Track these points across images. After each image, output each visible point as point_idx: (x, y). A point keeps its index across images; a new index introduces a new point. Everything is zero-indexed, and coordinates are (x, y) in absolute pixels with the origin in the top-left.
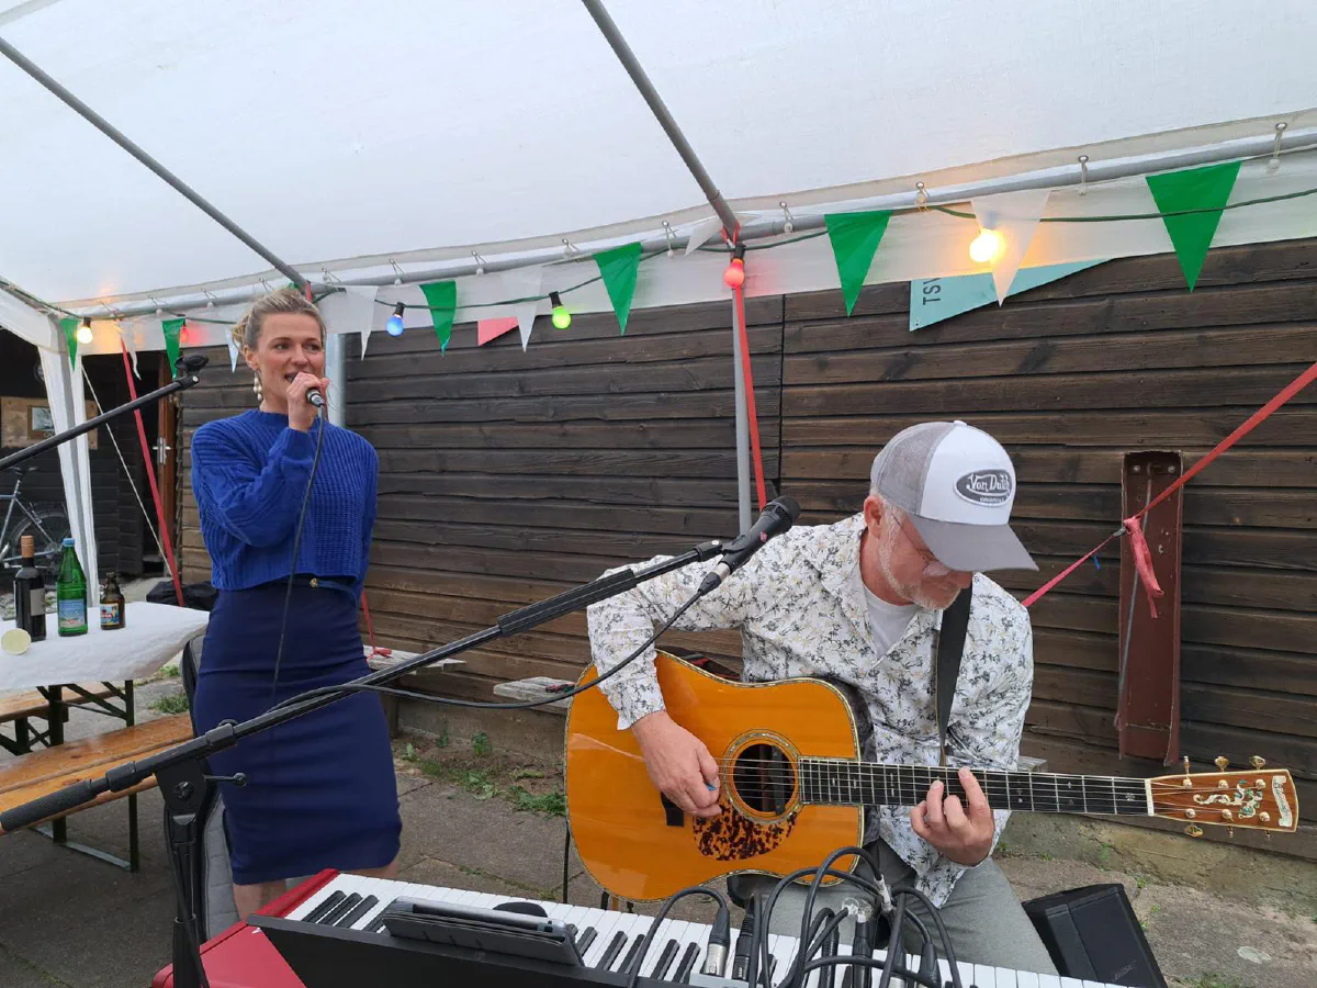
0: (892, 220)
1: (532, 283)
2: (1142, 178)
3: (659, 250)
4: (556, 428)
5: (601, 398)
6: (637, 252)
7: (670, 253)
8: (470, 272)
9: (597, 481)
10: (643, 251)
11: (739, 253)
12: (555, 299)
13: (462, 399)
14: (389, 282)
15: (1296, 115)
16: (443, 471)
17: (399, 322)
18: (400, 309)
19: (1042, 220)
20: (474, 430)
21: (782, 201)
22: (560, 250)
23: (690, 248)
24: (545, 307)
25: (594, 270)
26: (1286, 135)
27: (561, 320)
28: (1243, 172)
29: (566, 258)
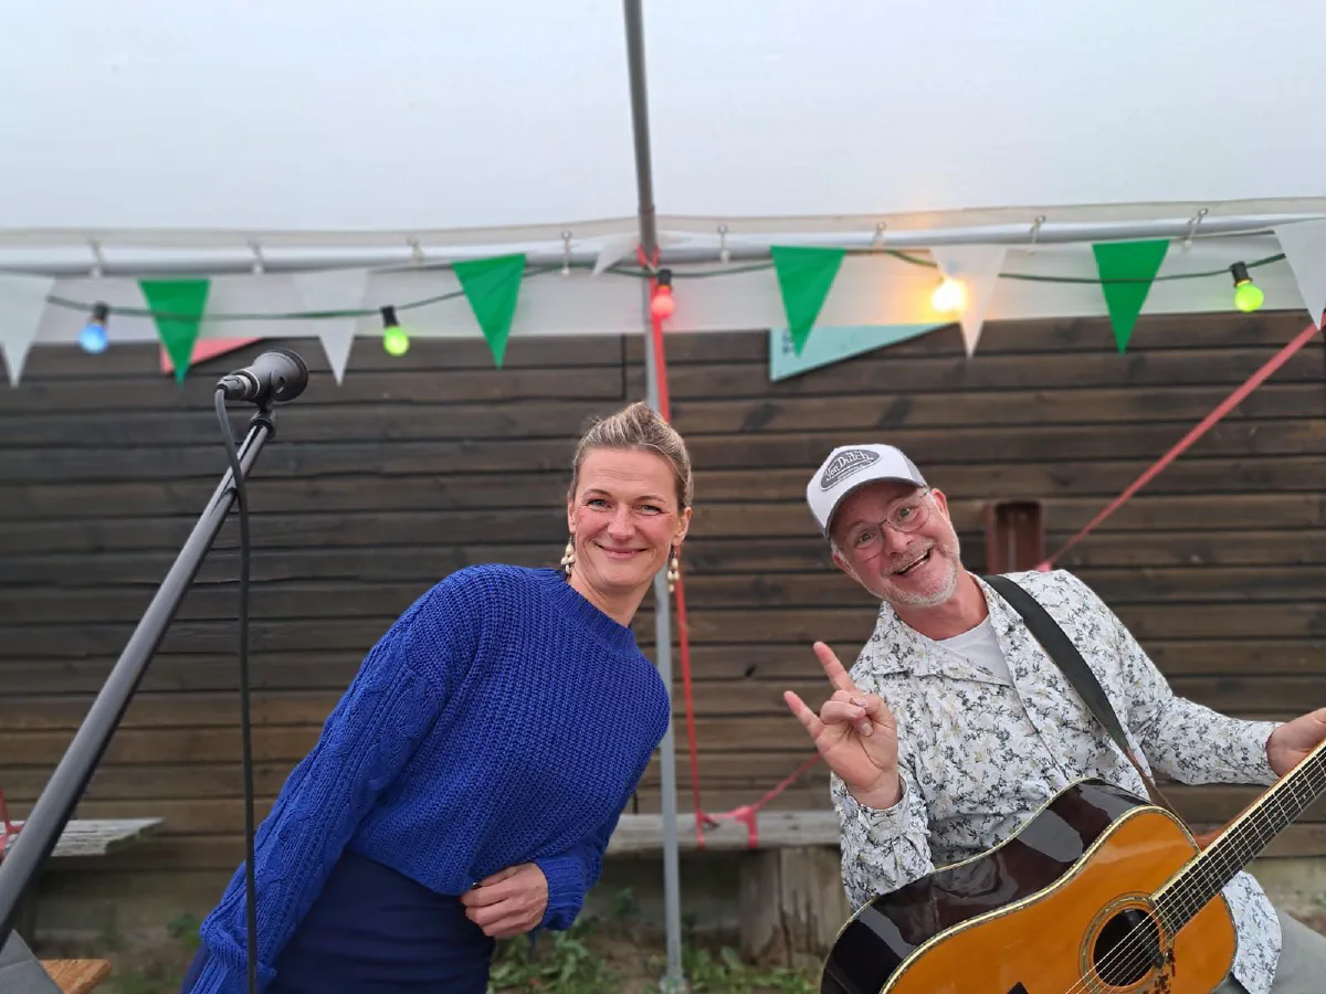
0: (847, 261)
1: (352, 291)
2: (1087, 246)
3: (550, 266)
4: (302, 485)
5: (373, 447)
6: (523, 267)
7: (566, 271)
8: (243, 269)
9: (372, 552)
10: (528, 265)
11: (663, 279)
12: (389, 316)
13: (132, 446)
14: (82, 272)
15: (1218, 204)
16: (99, 550)
17: (102, 332)
18: (102, 313)
19: (1002, 276)
20: (157, 490)
21: (722, 225)
22: (405, 252)
23: (599, 268)
24: (374, 326)
25: (453, 284)
26: (1206, 221)
27: (396, 343)
28: (1172, 250)
29: (414, 264)
